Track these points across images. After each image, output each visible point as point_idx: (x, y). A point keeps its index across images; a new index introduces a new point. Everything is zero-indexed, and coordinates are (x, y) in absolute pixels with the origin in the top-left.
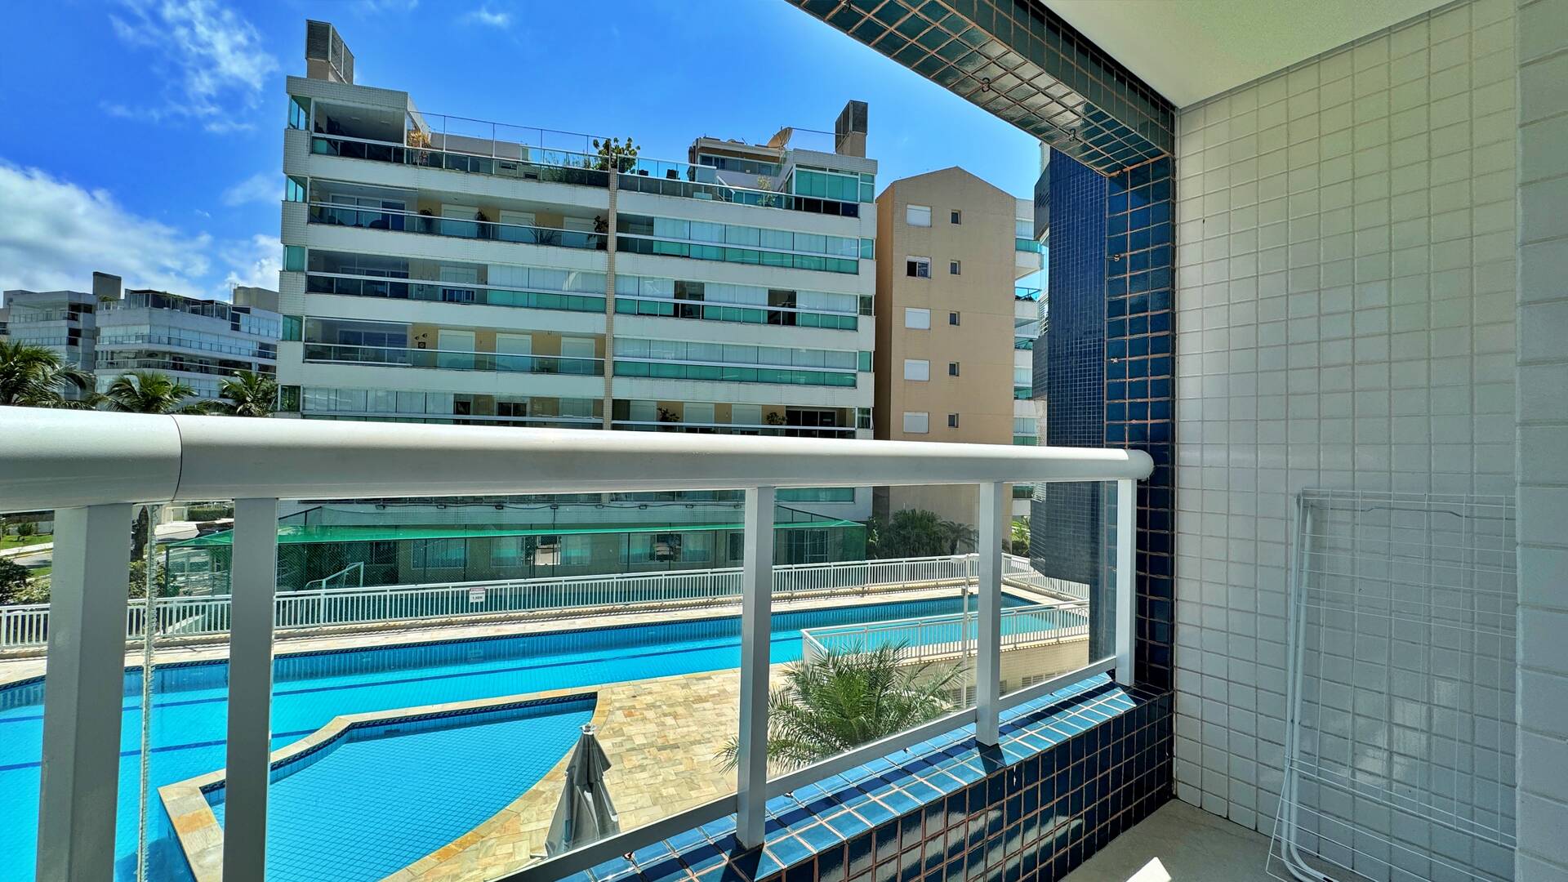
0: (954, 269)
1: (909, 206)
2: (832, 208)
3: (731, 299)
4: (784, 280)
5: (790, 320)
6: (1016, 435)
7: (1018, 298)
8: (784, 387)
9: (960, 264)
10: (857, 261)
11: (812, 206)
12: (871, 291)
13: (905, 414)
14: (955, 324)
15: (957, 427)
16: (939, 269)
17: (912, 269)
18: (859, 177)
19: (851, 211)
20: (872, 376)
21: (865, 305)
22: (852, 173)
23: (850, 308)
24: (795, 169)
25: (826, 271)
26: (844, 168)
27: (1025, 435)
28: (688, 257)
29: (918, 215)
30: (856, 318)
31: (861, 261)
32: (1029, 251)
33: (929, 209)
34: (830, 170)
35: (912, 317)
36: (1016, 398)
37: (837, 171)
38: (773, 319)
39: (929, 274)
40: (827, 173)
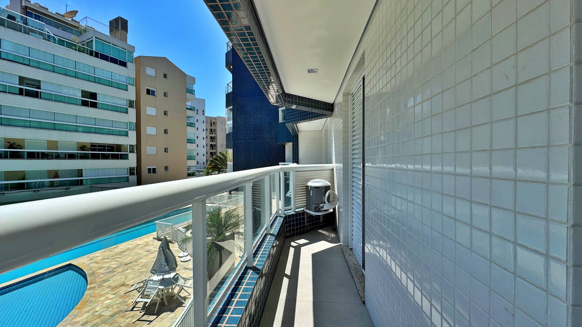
0: (165, 95)
1: (146, 67)
2: (114, 61)
3: (59, 91)
4: (91, 87)
5: (94, 105)
6: (188, 155)
7: (187, 108)
8: (92, 135)
9: (167, 94)
10: (127, 86)
11: (104, 57)
12: (133, 98)
13: (147, 147)
14: (166, 115)
15: (167, 152)
16: (159, 93)
17: (148, 92)
18: (127, 51)
19: (124, 64)
20: (135, 132)
21: (131, 104)
22: (123, 49)
23: (124, 104)
24: (94, 39)
25: (112, 87)
26: (120, 46)
27: (191, 155)
28: (29, 65)
29: (150, 72)
30: (127, 108)
31: (129, 86)
32: (191, 93)
33: (155, 70)
34: (112, 44)
35: (150, 111)
36: (187, 143)
37: (116, 46)
38: (84, 103)
39: (155, 95)
40: (111, 45)
